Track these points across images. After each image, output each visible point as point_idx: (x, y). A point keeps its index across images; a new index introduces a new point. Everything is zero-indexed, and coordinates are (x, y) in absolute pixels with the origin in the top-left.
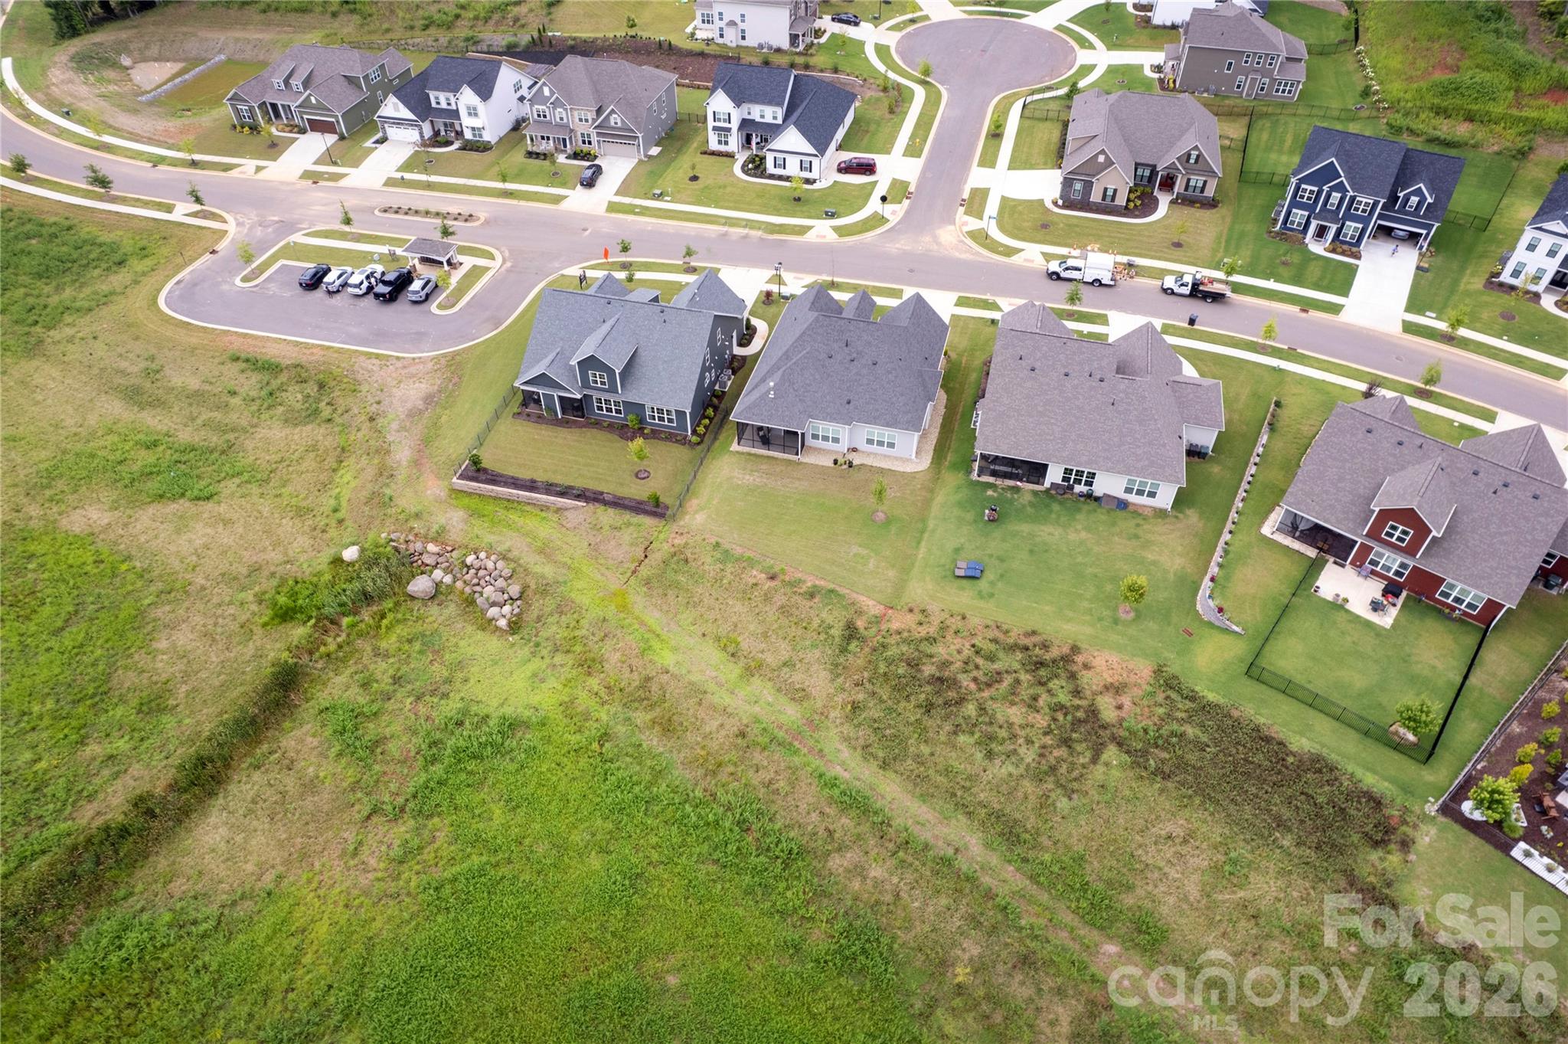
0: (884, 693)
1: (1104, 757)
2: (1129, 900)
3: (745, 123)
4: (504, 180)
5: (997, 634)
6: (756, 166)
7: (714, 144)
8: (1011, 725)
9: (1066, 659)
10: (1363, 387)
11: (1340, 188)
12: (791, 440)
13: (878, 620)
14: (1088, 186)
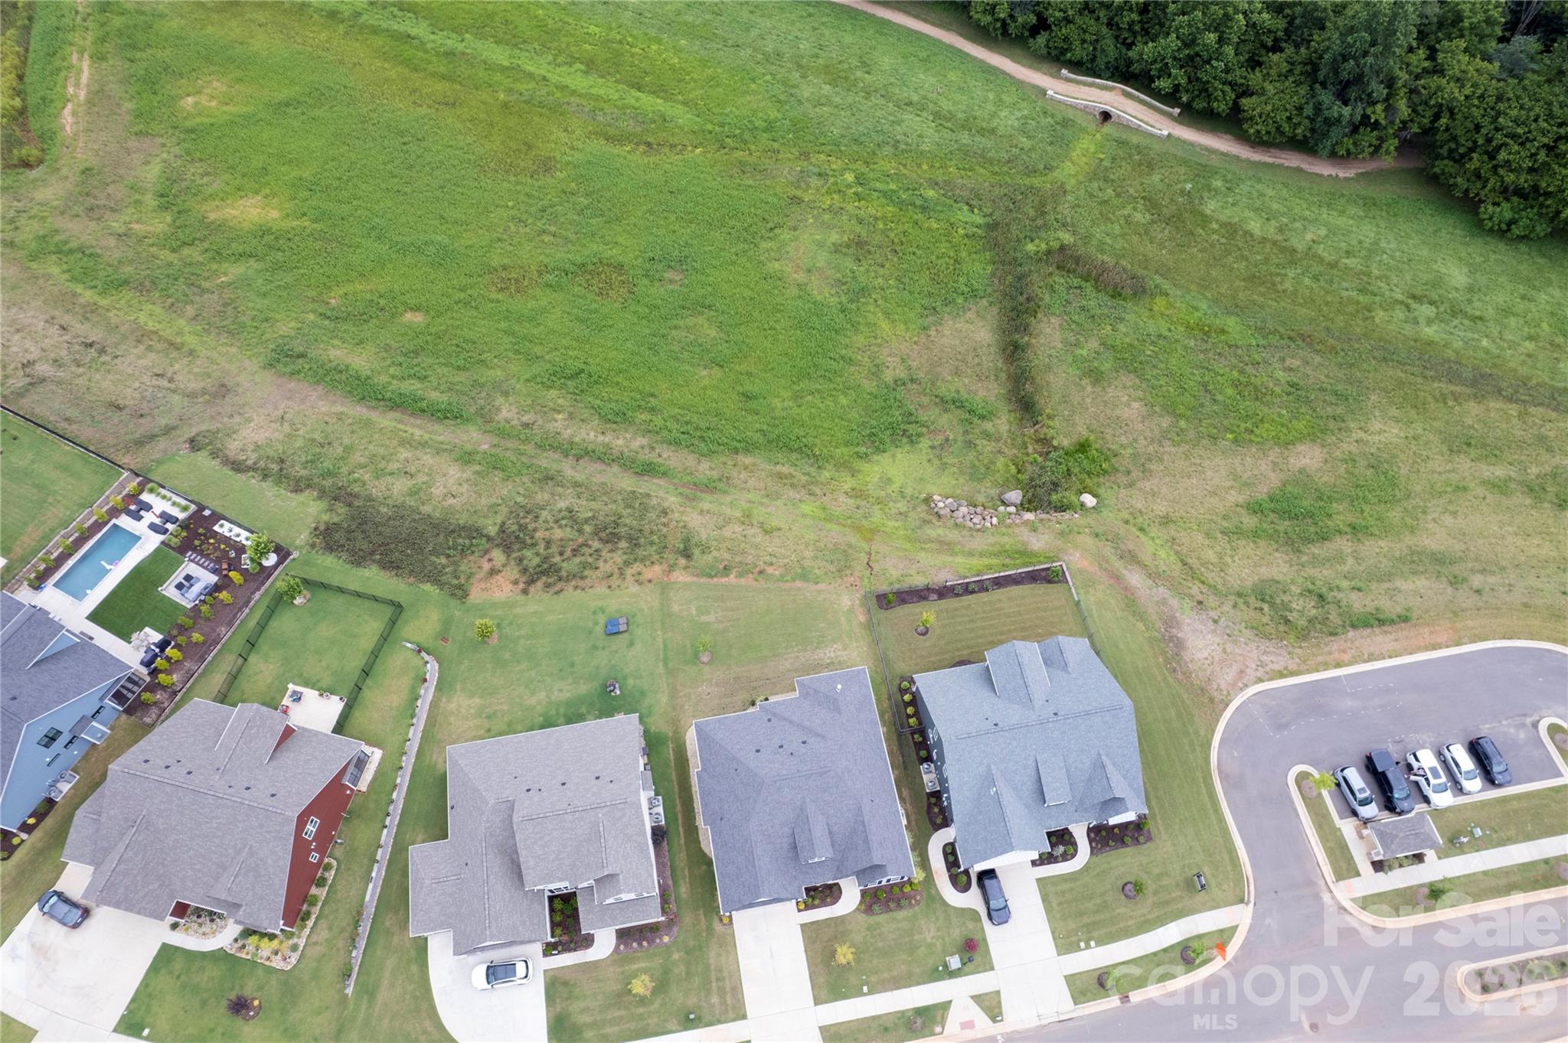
1: (496, 528)
5: (581, 583)
8: (560, 527)
9: (531, 582)
13: (671, 568)
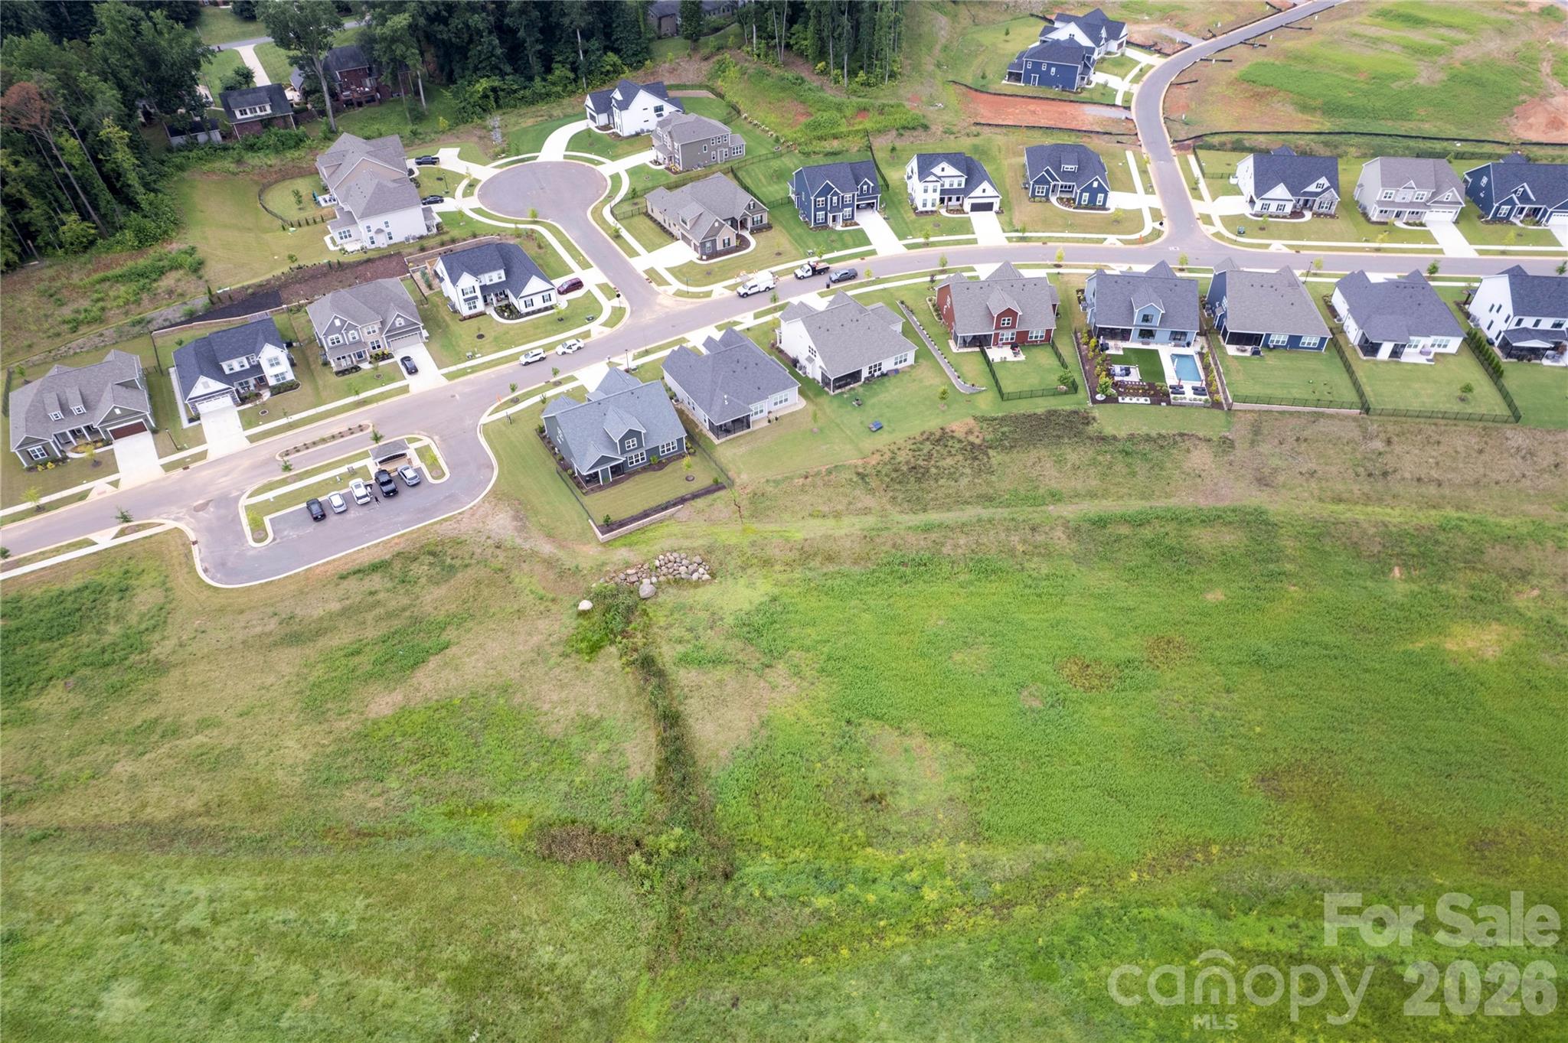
0: (897, 487)
1: (990, 455)
2: (1041, 491)
3: (483, 288)
4: (357, 393)
5: (911, 441)
6: (509, 311)
7: (465, 311)
8: (951, 466)
9: (944, 433)
10: (928, 279)
11: (836, 194)
12: (743, 423)
13: (865, 465)
14: (714, 242)
